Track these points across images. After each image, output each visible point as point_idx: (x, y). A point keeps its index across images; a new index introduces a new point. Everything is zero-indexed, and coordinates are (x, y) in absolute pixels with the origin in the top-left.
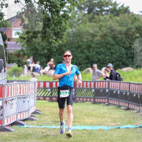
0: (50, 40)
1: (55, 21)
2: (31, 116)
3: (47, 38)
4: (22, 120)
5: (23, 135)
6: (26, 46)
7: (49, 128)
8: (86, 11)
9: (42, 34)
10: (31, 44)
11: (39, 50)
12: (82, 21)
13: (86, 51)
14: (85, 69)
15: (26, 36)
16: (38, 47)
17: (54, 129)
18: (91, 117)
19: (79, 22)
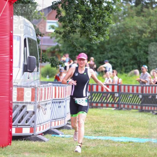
0: (91, 36)
1: (97, 14)
2: (68, 124)
3: (86, 34)
4: (57, 129)
5: (58, 146)
6: (62, 41)
7: (89, 138)
8: (134, 3)
9: (81, 29)
10: (67, 39)
11: (76, 47)
12: (129, 14)
13: (132, 49)
14: (130, 71)
15: (62, 30)
16: (76, 43)
17: (94, 140)
18: (137, 128)
19: (125, 16)
